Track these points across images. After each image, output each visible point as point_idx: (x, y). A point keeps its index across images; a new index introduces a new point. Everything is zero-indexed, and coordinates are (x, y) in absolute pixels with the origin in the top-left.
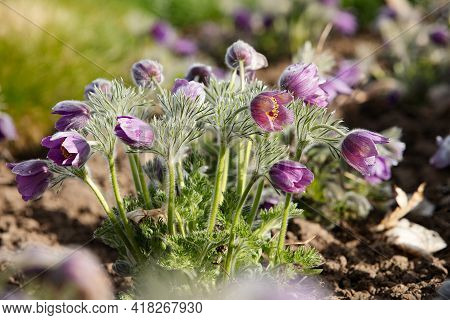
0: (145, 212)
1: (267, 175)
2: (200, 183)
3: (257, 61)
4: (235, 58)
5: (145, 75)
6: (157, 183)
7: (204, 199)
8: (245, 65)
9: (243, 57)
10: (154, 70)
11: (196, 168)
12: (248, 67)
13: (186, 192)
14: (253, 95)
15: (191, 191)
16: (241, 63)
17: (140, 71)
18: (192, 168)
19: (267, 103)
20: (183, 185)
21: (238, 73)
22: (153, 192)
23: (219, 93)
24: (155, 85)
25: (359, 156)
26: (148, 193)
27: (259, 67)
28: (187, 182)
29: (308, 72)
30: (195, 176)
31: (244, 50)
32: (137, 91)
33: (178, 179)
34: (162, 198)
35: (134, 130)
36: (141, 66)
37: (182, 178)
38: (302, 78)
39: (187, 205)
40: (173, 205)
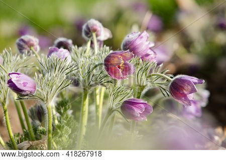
0: (31, 142)
1: (119, 110)
2: (69, 121)
3: (105, 34)
4: (89, 32)
5: (26, 46)
6: (38, 122)
7: (73, 132)
8: (97, 36)
9: (95, 30)
10: (32, 42)
11: (65, 110)
12: (99, 38)
13: (59, 127)
14: (104, 56)
15: (63, 126)
16: (94, 34)
17: (22, 43)
18: (62, 111)
19: (116, 59)
20: (57, 122)
21: (92, 43)
22: (35, 130)
23: (79, 55)
24: (33, 53)
25: (184, 93)
26: (31, 129)
27: (106, 38)
28: (59, 122)
29: (142, 37)
30: (65, 116)
31: (96, 25)
32: (21, 58)
33: (54, 119)
34: (43, 133)
35: (22, 82)
36: (22, 40)
37: (56, 118)
38: (138, 42)
39: (61, 136)
40: (51, 135)
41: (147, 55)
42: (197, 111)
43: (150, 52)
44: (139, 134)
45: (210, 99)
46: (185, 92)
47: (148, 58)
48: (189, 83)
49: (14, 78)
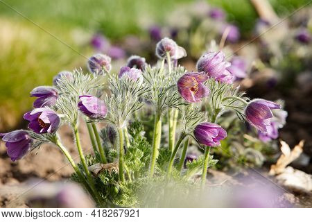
0: (102, 165)
1: (192, 134)
2: (141, 143)
3: (179, 53)
4: (163, 51)
5: (98, 65)
6: (109, 145)
7: (145, 155)
8: (171, 55)
9: (169, 49)
10: (104, 61)
11: (138, 132)
12: (173, 57)
13: (131, 150)
14: (179, 76)
15: (135, 149)
16: (168, 54)
17: (94, 62)
18: (134, 133)
19: (189, 81)
20: (129, 145)
21: (166, 62)
22: (107, 152)
23: (152, 76)
24: (106, 72)
25: (259, 118)
26: (103, 152)
27: (180, 57)
28: (131, 144)
29: (218, 58)
30: (137, 138)
31: (170, 44)
32: (92, 77)
33: (125, 141)
34: (114, 155)
35: (92, 105)
36: (94, 58)
37: (128, 140)
38: (214, 62)
39: (133, 159)
40: (123, 159)
41: (223, 76)
42: (274, 133)
43: (226, 73)
44: (214, 158)
45: (288, 119)
46: (261, 117)
47: (224, 79)
48: (264, 107)
49: (84, 101)
